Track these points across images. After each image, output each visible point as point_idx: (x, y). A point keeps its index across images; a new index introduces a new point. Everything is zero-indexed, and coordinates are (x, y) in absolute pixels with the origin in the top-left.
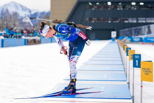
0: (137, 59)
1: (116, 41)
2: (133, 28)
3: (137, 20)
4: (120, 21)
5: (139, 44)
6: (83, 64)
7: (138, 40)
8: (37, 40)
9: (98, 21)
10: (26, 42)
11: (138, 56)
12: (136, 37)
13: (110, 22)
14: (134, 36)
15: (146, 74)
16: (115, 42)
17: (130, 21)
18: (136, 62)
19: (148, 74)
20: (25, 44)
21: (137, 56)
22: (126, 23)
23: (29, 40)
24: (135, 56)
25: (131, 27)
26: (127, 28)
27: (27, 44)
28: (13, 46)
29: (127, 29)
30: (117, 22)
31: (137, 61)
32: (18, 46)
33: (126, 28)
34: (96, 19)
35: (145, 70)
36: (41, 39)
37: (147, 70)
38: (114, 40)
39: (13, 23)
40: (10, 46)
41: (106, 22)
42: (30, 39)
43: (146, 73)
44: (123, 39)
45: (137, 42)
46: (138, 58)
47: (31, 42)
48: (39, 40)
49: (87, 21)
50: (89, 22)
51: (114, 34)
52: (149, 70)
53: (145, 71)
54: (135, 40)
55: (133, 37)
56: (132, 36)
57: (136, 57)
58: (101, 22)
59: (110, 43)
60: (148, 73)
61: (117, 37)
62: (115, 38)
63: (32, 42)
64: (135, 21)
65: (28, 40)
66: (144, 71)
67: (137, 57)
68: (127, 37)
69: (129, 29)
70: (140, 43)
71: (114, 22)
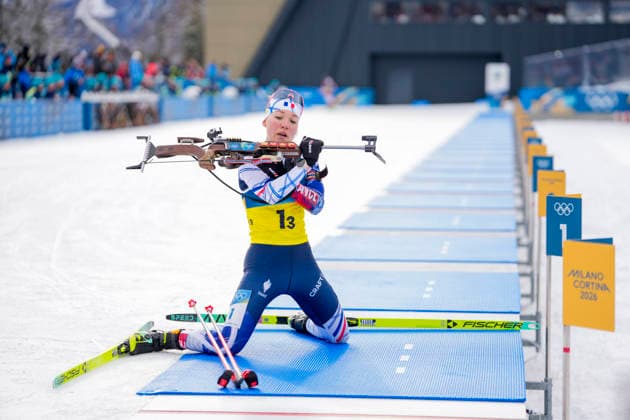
0: (564, 219)
1: (509, 107)
2: (586, 49)
3: (607, 11)
4: (529, 17)
5: (612, 119)
6: (341, 227)
7: (609, 102)
8: (143, 107)
9: (428, 18)
10: (93, 114)
11: (570, 207)
12: (600, 88)
13: (479, 19)
14: (592, 84)
15: (584, 296)
16: (504, 116)
17: (575, 15)
18: (561, 231)
19: (595, 298)
20: (87, 127)
21: (564, 207)
22: (556, 26)
23: (104, 108)
24: (558, 206)
25: (579, 43)
26: (562, 48)
27: (94, 124)
28: (30, 135)
29: (559, 54)
30: (513, 19)
31: (563, 227)
32: (54, 133)
33: (553, 50)
34: (416, 5)
35: (580, 279)
36: (160, 103)
37: (588, 280)
38: (496, 102)
39: (33, 22)
40: (14, 136)
41: (462, 19)
42: (110, 104)
43: (584, 290)
44: (538, 97)
45: (603, 114)
46: (567, 212)
47: (115, 115)
48: (154, 108)
49: (377, 17)
50: (384, 20)
51: (498, 75)
52: (597, 281)
53: (582, 285)
54: (595, 102)
55: (585, 88)
56: (579, 84)
57: (561, 212)
58: (442, 19)
59: (482, 116)
60: (594, 291)
61: (513, 92)
62: (503, 94)
63: (122, 116)
64: (597, 18)
65: (98, 106)
66: (577, 284)
67: (564, 210)
68: (557, 91)
69: (571, 52)
70: (616, 115)
71: (500, 19)
